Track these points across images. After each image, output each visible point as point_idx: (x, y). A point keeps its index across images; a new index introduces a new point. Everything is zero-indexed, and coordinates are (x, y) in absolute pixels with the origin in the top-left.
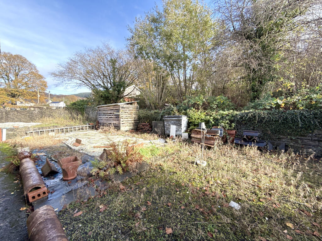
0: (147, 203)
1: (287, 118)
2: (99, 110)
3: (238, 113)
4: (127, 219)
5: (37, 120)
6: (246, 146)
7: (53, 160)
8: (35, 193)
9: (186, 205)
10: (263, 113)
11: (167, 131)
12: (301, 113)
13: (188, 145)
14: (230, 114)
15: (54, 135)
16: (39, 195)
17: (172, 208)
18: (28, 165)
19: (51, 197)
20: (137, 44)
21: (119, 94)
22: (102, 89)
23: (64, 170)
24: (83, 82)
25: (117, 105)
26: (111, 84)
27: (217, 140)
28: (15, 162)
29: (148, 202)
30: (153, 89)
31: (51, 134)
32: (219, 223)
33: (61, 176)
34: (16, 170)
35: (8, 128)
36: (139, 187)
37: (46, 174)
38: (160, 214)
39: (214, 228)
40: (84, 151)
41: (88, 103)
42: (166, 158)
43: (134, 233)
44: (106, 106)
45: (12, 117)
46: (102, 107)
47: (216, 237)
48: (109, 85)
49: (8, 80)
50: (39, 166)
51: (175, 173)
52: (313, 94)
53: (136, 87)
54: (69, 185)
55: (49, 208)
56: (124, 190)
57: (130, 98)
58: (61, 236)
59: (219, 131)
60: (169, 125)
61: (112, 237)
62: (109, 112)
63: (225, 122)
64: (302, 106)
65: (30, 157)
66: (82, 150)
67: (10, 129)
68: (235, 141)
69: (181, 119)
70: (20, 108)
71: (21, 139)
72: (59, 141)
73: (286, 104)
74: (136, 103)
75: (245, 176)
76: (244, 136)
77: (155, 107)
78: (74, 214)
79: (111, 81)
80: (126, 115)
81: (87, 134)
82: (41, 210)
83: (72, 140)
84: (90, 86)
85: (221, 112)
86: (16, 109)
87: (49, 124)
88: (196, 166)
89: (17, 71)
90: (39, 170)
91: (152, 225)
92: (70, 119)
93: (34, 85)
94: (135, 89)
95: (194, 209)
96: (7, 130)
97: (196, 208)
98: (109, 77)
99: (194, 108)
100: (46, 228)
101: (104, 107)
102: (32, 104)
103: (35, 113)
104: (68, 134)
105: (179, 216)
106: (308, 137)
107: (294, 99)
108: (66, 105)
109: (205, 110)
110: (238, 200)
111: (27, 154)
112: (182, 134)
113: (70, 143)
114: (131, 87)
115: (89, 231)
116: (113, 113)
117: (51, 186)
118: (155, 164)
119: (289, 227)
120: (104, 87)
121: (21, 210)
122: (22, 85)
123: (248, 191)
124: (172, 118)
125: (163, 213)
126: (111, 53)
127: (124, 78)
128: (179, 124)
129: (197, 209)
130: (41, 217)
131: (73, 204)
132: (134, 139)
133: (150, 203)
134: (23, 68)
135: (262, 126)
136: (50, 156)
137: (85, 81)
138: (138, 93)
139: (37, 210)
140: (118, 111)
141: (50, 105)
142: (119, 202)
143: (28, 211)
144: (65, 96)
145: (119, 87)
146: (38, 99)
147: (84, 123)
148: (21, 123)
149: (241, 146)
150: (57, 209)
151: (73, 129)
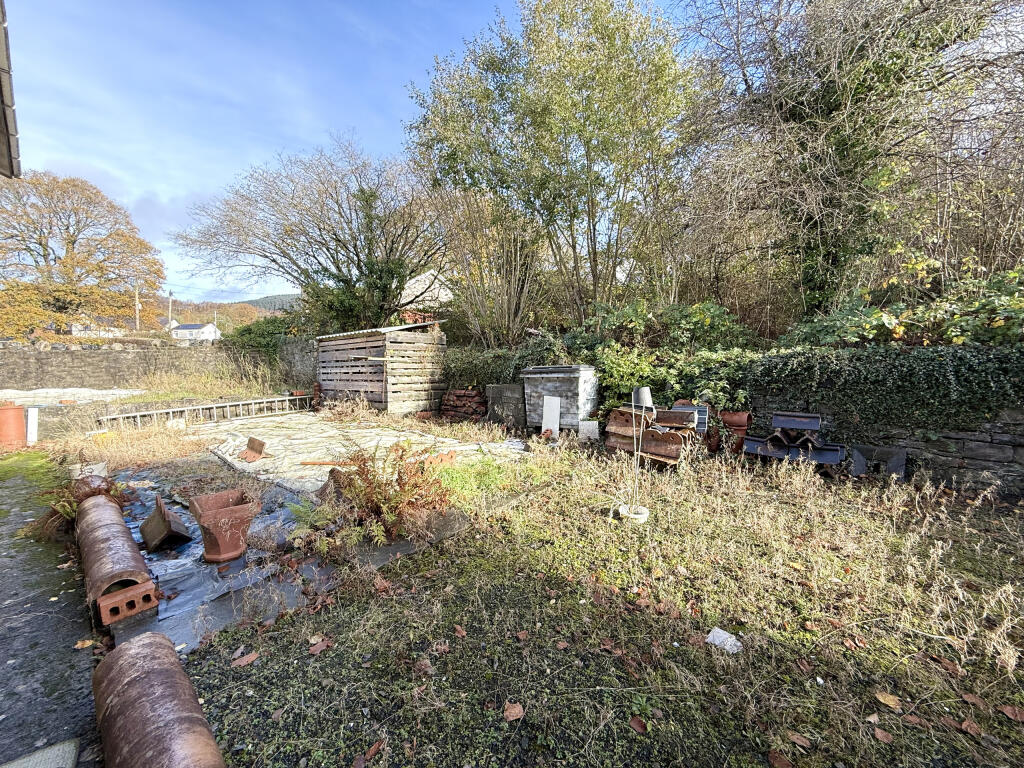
0: (455, 630)
1: (911, 372)
2: (321, 349)
3: (757, 356)
4: (390, 676)
5: (130, 381)
6: (781, 460)
7: (178, 503)
8: (120, 598)
9: (573, 639)
10: (837, 357)
11: (533, 414)
12: (959, 355)
13: (597, 459)
14: (730, 359)
15: (182, 426)
16: (131, 605)
17: (527, 646)
18: (102, 515)
19: (166, 610)
20: (440, 141)
21: (384, 299)
22: (331, 283)
23: (206, 531)
24: (274, 261)
25: (380, 334)
26: (359, 268)
27: (689, 442)
28: (64, 506)
29: (458, 627)
30: (493, 281)
31: (174, 424)
32: (670, 693)
33: (198, 550)
34: (66, 532)
35: (44, 405)
36: (432, 584)
37: (155, 542)
38: (493, 662)
39: (652, 705)
40: (271, 476)
41: (288, 328)
42: (522, 497)
43: (409, 715)
44: (344, 338)
45: (56, 373)
46: (330, 340)
47: (656, 731)
48: (355, 272)
49: (45, 257)
50: (135, 519)
51: (547, 542)
52: (1000, 296)
53: (440, 277)
54: (223, 577)
55: (157, 640)
56: (387, 592)
57: (419, 310)
58: (191, 720)
59: (696, 413)
60: (540, 396)
61: (342, 726)
62: (352, 357)
63: (715, 384)
64: (962, 335)
65: (107, 491)
66: (266, 471)
67: (48, 407)
68: (745, 447)
69: (577, 375)
70: (81, 343)
71: (82, 438)
72: (198, 444)
73: (909, 327)
74: (437, 328)
75: (765, 554)
76: (774, 431)
77: (499, 340)
78: (234, 659)
79: (362, 257)
80: (405, 366)
81: (283, 425)
82: (135, 648)
83: (237, 443)
84: (296, 274)
85: (705, 353)
86: (67, 349)
87: (167, 395)
88: (616, 522)
89: (71, 230)
90: (132, 531)
91: (463, 695)
92: (232, 376)
93: (124, 273)
94: (437, 284)
95: (598, 650)
96: (42, 410)
97: (602, 647)
98: (355, 247)
99: (617, 341)
100: (147, 695)
101: (336, 339)
102: (119, 333)
103: (125, 359)
104: (225, 425)
105: (548, 671)
106: (982, 432)
107: (936, 310)
108: (222, 335)
109: (652, 347)
110: (735, 626)
111: (96, 483)
112: (581, 423)
113: (231, 451)
114: (423, 276)
115: (275, 709)
116: (366, 359)
117: (167, 578)
118: (487, 516)
119: (887, 706)
120: (338, 278)
121: (76, 647)
122: (88, 273)
123: (772, 598)
124: (547, 373)
125: (499, 659)
126: (360, 171)
127: (403, 249)
128: (570, 391)
129: (606, 650)
130: (134, 665)
131: (231, 630)
132: (429, 439)
133: (462, 632)
134: (89, 220)
135: (834, 397)
136: (167, 489)
137: (281, 260)
138: (446, 296)
139: (124, 645)
140: (380, 351)
141: (174, 336)
142: (367, 629)
143: (96, 651)
144: (220, 306)
145: (386, 276)
146: (138, 317)
147: (277, 391)
148: (83, 389)
149: (766, 461)
150: (184, 646)
151: (240, 410)
